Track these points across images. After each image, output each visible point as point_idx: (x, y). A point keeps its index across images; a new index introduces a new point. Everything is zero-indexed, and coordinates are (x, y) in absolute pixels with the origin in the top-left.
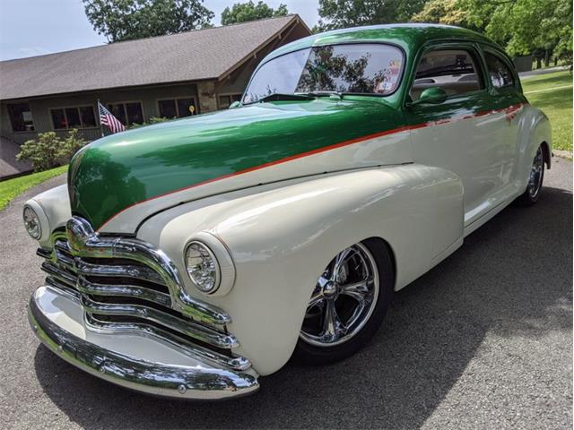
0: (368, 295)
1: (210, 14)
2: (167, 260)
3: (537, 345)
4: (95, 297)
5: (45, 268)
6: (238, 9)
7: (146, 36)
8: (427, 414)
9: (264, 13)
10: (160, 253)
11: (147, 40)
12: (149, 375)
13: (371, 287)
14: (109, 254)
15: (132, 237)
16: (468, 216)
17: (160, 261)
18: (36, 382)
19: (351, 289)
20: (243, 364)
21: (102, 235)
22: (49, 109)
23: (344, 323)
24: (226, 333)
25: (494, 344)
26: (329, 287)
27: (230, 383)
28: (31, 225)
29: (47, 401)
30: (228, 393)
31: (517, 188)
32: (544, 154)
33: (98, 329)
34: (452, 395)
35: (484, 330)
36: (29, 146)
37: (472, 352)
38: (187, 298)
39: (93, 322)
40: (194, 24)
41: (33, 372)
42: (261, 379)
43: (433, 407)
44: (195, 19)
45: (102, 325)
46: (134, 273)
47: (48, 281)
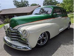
0: (46, 39)
1: (29, 5)
2: (21, 33)
3: (68, 46)
4: (12, 37)
5: (6, 34)
6: (33, 4)
7: (21, 7)
8: (53, 54)
9: (36, 5)
10: (20, 32)
12: (18, 47)
13: (47, 38)
15: (17, 30)
16: (60, 30)
17: (20, 33)
19: (44, 38)
20: (30, 46)
21: (13, 29)
22: (8, 16)
23: (43, 42)
24: (28, 42)
25: (62, 46)
26: (41, 37)
27: (28, 49)
28: (5, 28)
29: (5, 50)
30: (28, 50)
31: (66, 27)
32: (70, 23)
33: (12, 42)
34: (56, 52)
35: (61, 44)
36: (5, 20)
37: (59, 47)
38: (23, 37)
42: (32, 48)
43: (54, 53)
44: (27, 5)
46: (17, 34)
47: (6, 36)
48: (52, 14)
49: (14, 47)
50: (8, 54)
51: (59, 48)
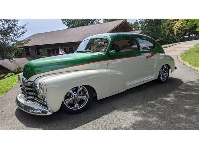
0: (86, 99)
1: (99, 20)
3: (123, 113)
4: (27, 95)
7: (78, 26)
10: (37, 86)
11: (79, 28)
12: (35, 111)
14: (29, 85)
15: (34, 82)
17: (37, 88)
18: (15, 113)
20: (49, 109)
22: (47, 49)
23: (80, 105)
24: (46, 102)
26: (76, 96)
28: (19, 80)
34: (95, 121)
35: (114, 110)
38: (41, 94)
39: (26, 101)
40: (94, 22)
41: (15, 112)
43: (89, 122)
44: (94, 21)
45: (29, 101)
47: (22, 93)
48: (108, 52)
49: (30, 112)
50: (19, 121)
51: (105, 116)
